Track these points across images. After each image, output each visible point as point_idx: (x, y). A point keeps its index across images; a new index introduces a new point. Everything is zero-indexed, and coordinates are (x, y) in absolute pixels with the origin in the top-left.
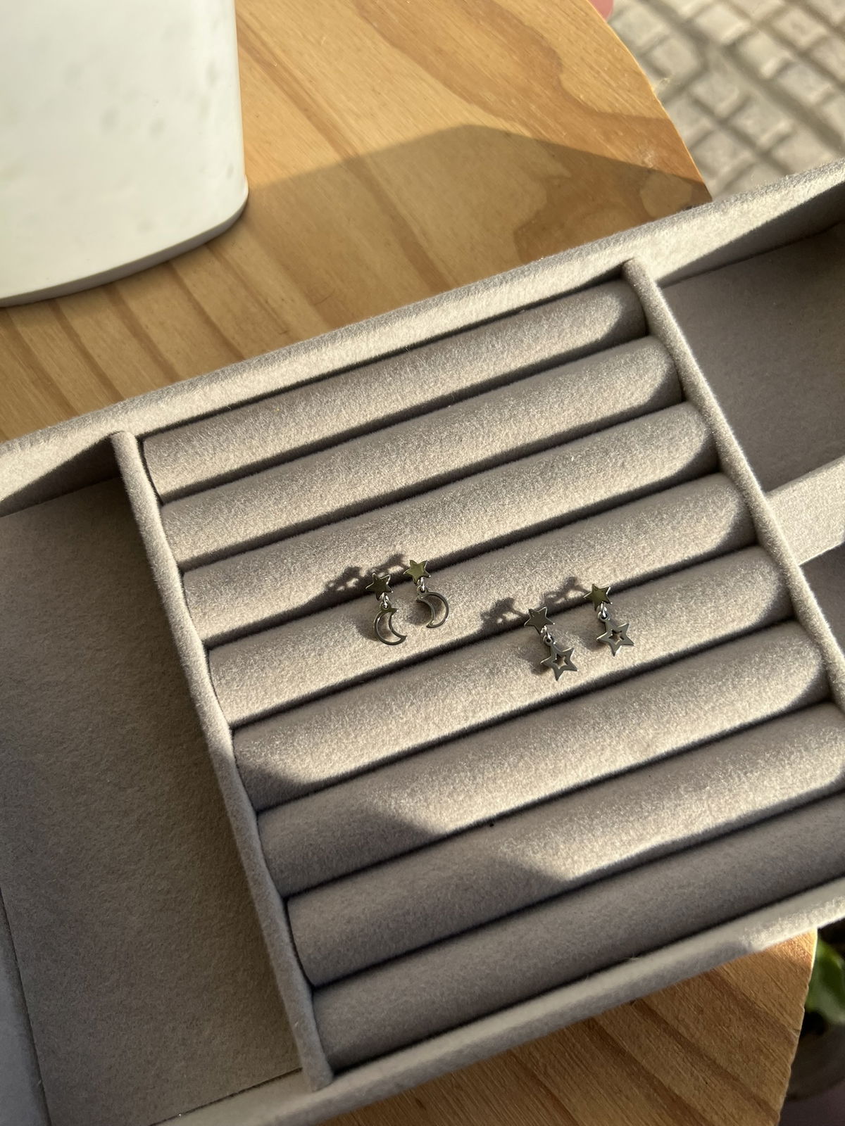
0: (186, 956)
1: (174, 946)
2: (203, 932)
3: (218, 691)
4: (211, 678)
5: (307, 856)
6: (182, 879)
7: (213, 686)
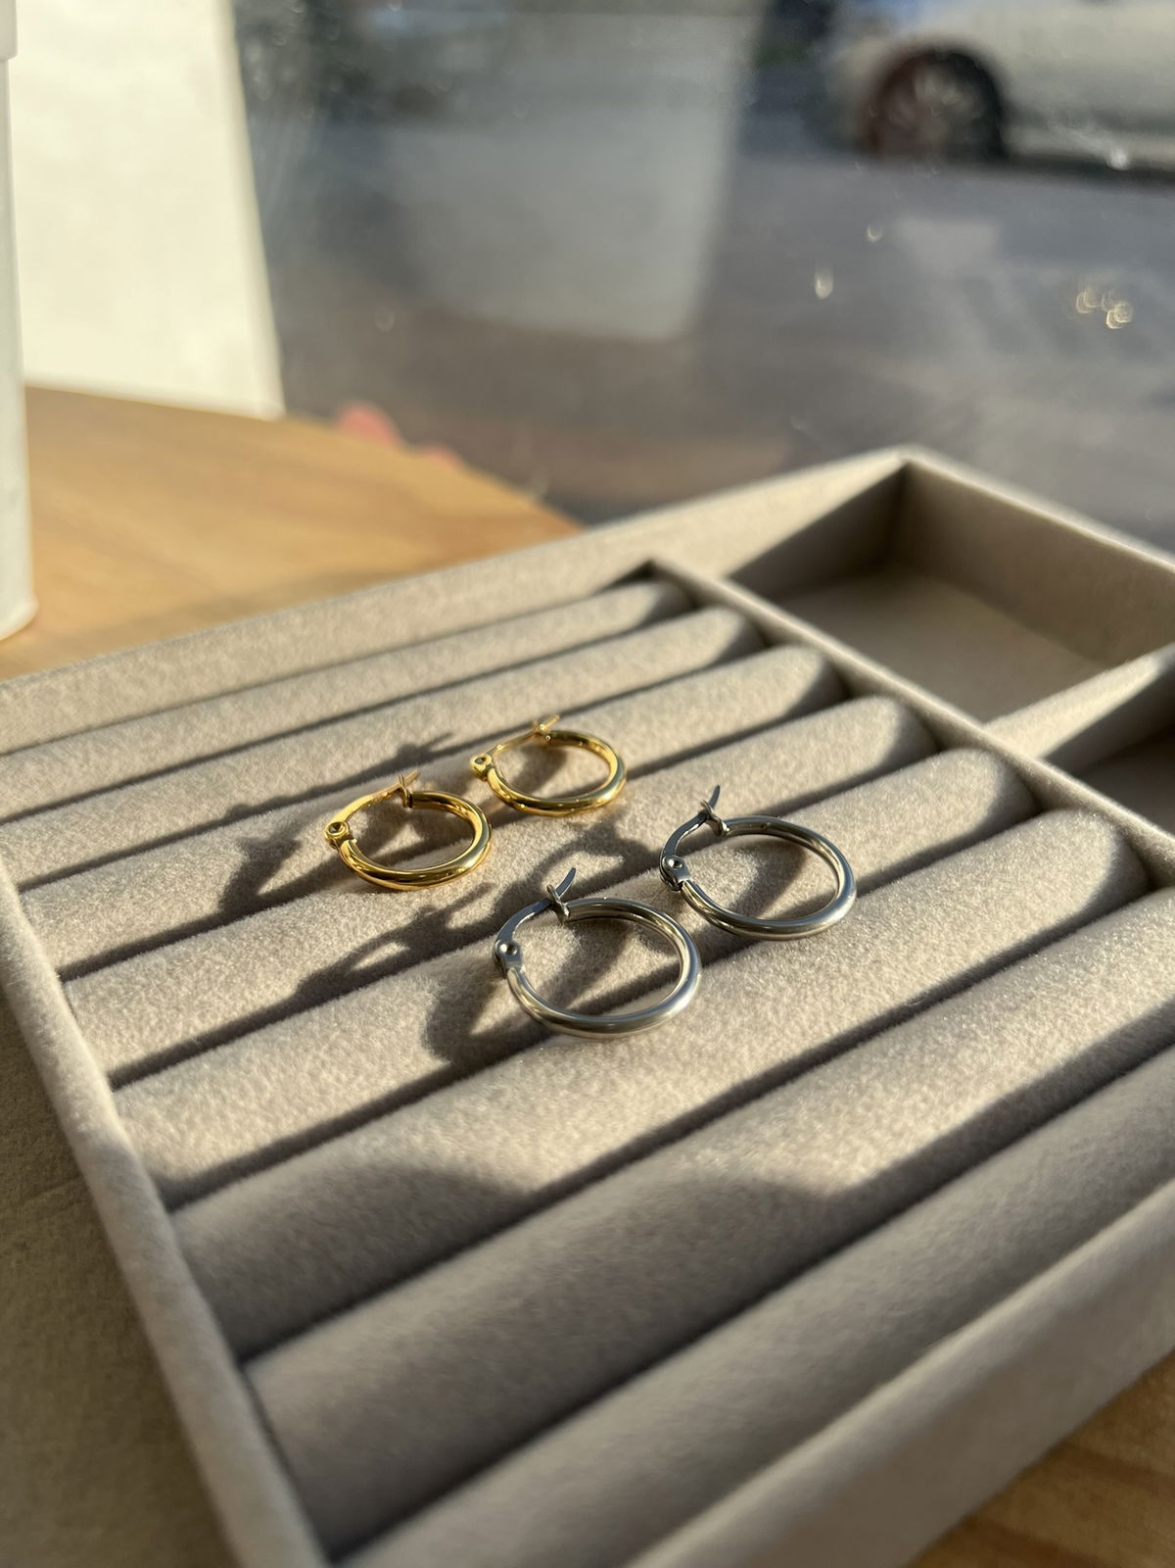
3: (81, 1013)
4: (68, 999)
7: (70, 1006)
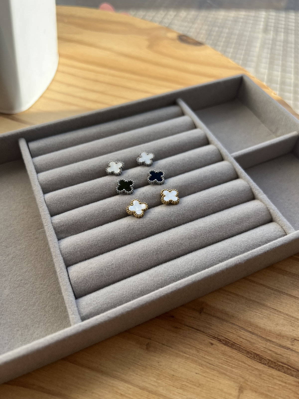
0: (26, 302)
1: (21, 300)
2: (34, 293)
5: (76, 249)
6: (27, 276)
